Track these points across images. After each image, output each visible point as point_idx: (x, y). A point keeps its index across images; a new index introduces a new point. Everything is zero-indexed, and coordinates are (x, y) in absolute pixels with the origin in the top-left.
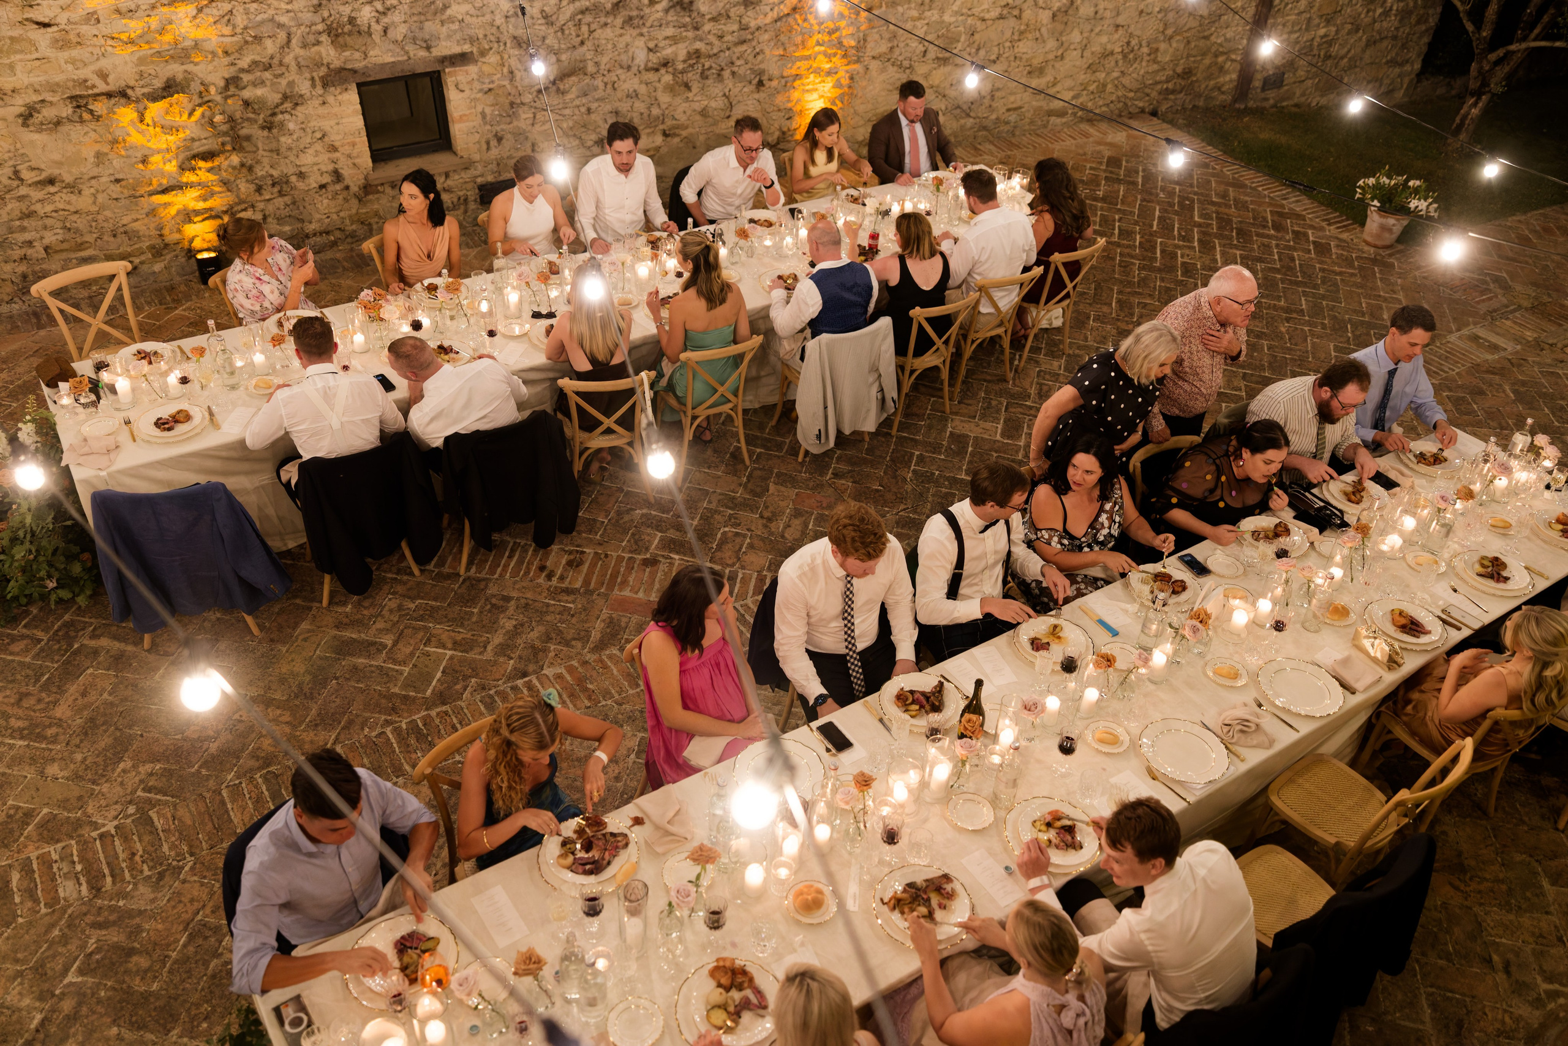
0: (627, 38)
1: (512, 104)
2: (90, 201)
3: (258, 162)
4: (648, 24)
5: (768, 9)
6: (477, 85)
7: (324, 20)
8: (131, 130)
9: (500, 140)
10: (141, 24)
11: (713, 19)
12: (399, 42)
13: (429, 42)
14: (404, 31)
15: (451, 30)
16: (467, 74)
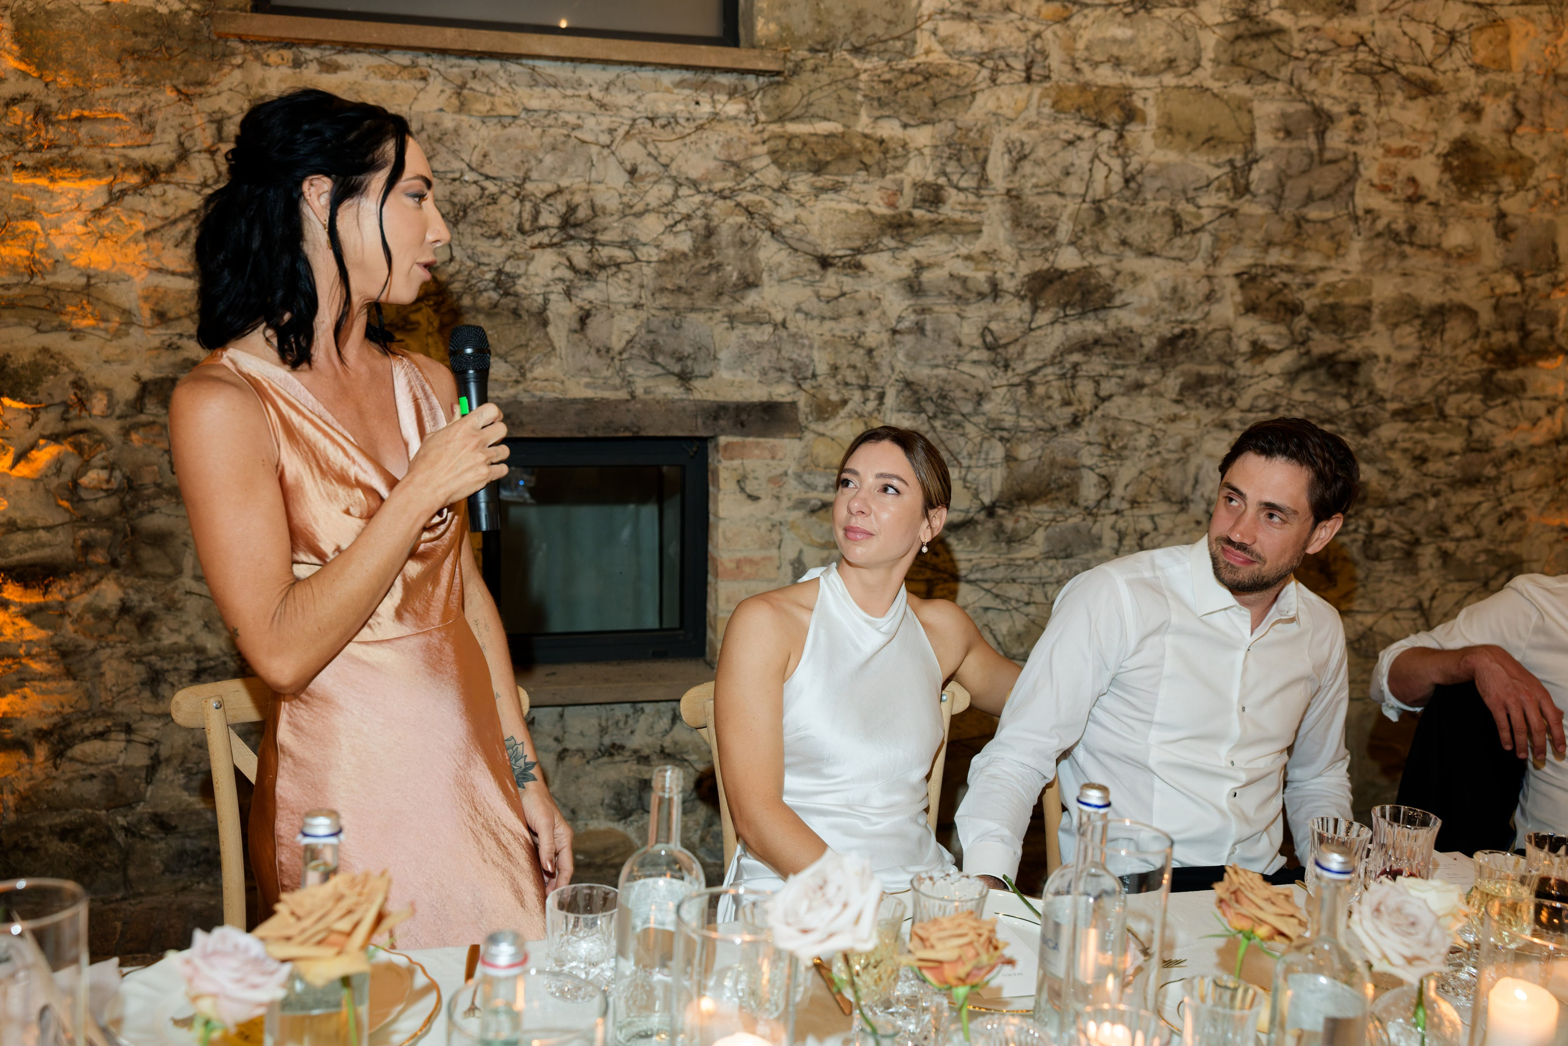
0: (1188, 428)
3: (172, 606)
4: (1244, 402)
5: (1540, 408)
6: (793, 489)
11: (1407, 414)
12: (612, 354)
13: (689, 363)
14: (632, 328)
15: (749, 343)
16: (773, 458)
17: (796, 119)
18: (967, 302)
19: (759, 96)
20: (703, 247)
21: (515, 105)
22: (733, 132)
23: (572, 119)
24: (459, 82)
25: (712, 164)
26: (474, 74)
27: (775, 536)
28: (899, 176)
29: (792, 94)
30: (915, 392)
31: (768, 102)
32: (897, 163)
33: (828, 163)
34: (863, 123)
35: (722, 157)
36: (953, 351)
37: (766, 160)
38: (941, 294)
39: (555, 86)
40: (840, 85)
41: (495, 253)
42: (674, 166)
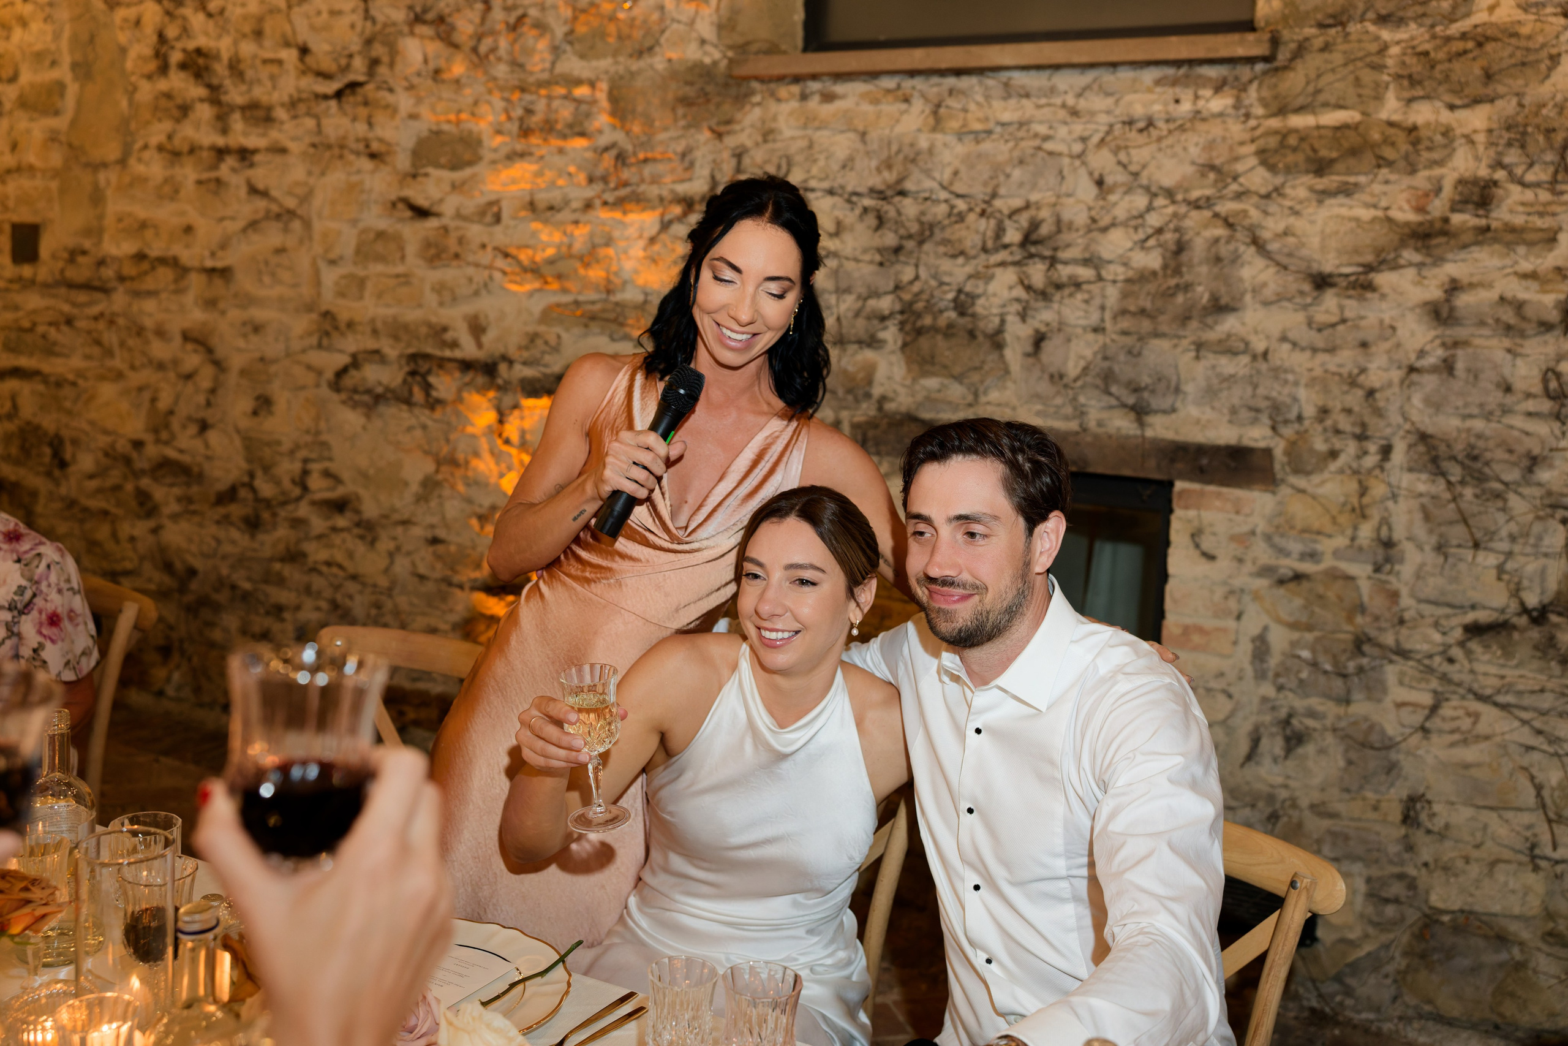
1: (1360, 643)
2: (383, 563)
6: (1262, 553)
7: (897, 288)
8: (484, 445)
9: (1294, 740)
10: (557, 237)
12: (1065, 380)
13: (1146, 395)
14: (1088, 353)
15: (1218, 375)
16: (1238, 512)
17: (1300, 110)
18: (1522, 334)
19: (1255, 85)
20: (1172, 264)
21: (987, 119)
22: (1216, 130)
23: (1042, 129)
24: (936, 101)
25: (1189, 170)
26: (951, 92)
27: (1232, 604)
28: (1437, 171)
29: (1294, 81)
30: (1431, 448)
31: (1265, 93)
32: (1436, 155)
33: (1332, 161)
34: (1391, 107)
35: (1201, 161)
36: (1495, 398)
37: (1253, 161)
38: (1482, 323)
39: (1027, 96)
40: (1359, 64)
41: (957, 272)
42: (1145, 174)
